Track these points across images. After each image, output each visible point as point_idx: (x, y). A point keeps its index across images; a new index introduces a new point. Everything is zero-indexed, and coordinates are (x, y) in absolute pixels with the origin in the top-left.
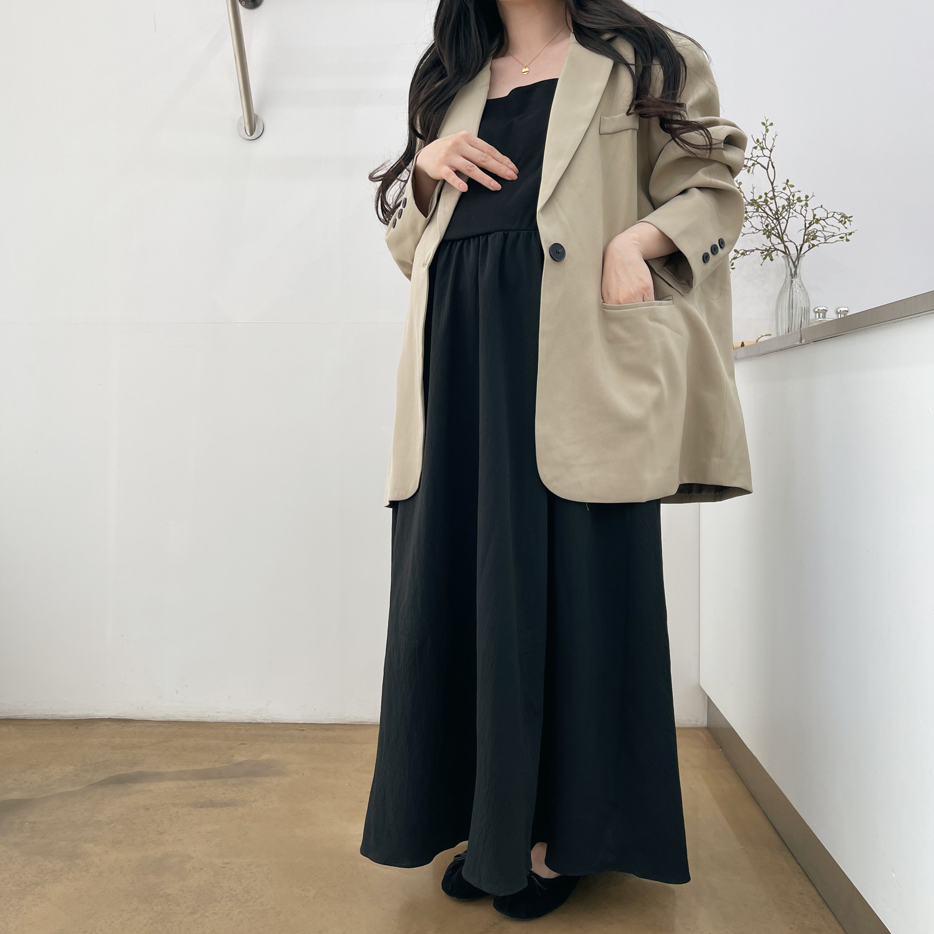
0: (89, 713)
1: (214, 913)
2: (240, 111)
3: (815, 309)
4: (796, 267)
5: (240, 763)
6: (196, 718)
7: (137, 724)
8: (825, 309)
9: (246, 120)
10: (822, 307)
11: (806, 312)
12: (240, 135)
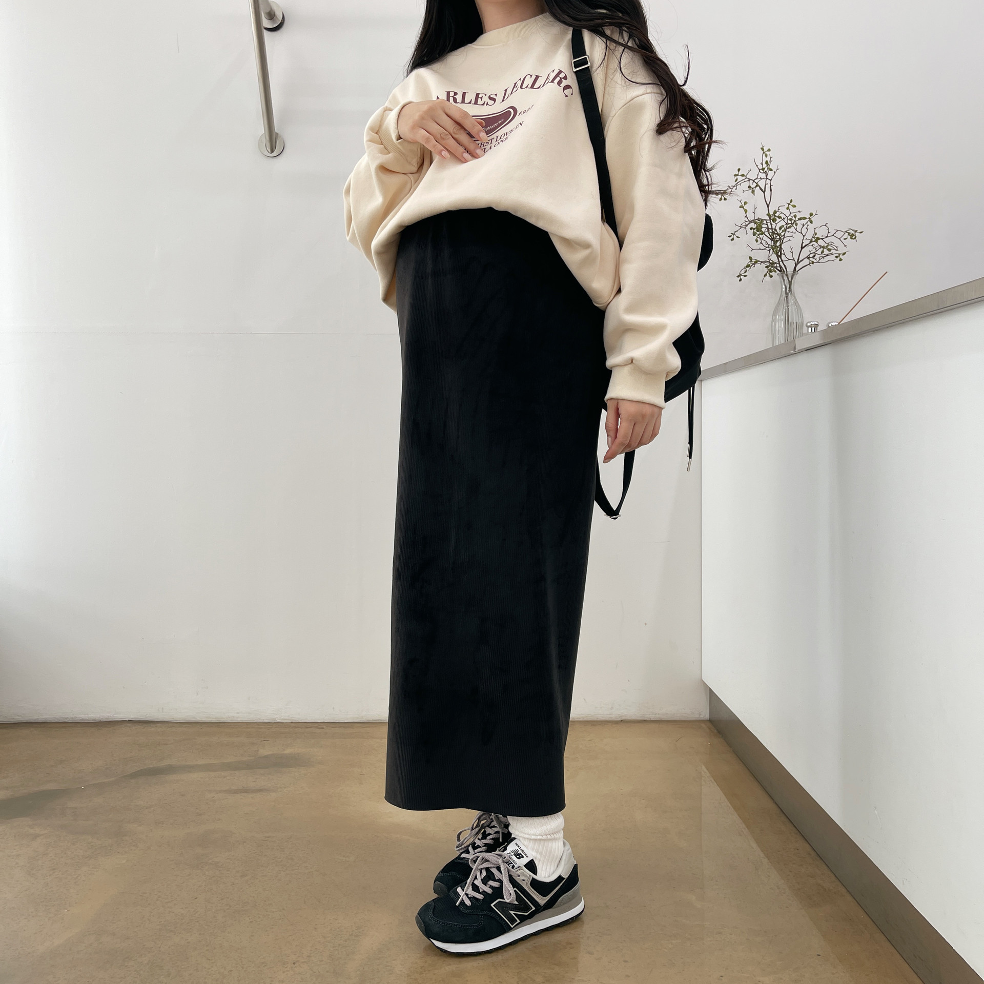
0: (109, 715)
1: (262, 876)
2: (261, 129)
3: (809, 323)
4: (790, 283)
5: (266, 757)
6: (216, 718)
7: (158, 725)
8: (817, 323)
9: (268, 138)
10: (814, 321)
11: (799, 326)
12: (261, 152)
